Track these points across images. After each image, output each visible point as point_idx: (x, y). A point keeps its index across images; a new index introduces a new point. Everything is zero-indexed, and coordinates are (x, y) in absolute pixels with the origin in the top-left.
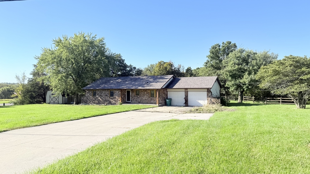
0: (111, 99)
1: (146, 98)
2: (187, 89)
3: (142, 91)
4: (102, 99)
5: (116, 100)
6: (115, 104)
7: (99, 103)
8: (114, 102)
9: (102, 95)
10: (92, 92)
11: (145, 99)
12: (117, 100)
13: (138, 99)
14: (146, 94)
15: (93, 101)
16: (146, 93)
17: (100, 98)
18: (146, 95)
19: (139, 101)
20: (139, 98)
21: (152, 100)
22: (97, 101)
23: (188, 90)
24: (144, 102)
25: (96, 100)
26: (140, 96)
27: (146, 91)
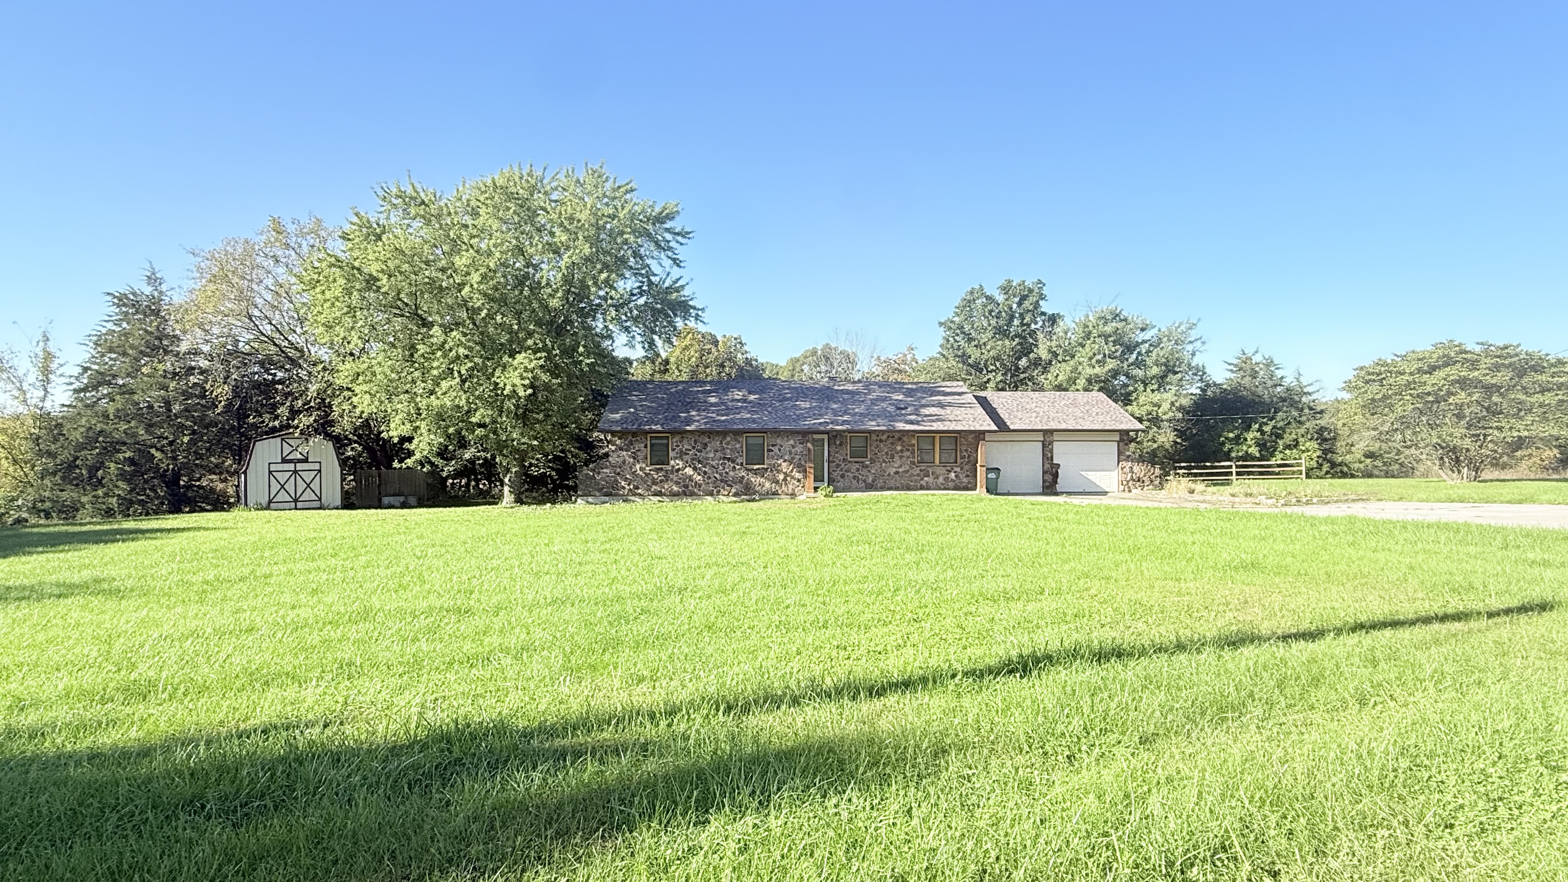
0: (756, 472)
1: (900, 466)
2: (1051, 432)
3: (881, 441)
4: (705, 473)
5: (781, 477)
6: (775, 493)
7: (687, 491)
8: (767, 485)
9: (707, 459)
10: (646, 447)
11: (897, 473)
12: (785, 480)
13: (865, 472)
14: (902, 451)
15: (654, 483)
16: (899, 448)
17: (695, 469)
18: (901, 457)
19: (870, 480)
20: (867, 467)
21: (928, 476)
22: (677, 483)
23: (1056, 437)
24: (892, 483)
25: (667, 479)
26: (872, 461)
27: (900, 439)
